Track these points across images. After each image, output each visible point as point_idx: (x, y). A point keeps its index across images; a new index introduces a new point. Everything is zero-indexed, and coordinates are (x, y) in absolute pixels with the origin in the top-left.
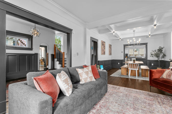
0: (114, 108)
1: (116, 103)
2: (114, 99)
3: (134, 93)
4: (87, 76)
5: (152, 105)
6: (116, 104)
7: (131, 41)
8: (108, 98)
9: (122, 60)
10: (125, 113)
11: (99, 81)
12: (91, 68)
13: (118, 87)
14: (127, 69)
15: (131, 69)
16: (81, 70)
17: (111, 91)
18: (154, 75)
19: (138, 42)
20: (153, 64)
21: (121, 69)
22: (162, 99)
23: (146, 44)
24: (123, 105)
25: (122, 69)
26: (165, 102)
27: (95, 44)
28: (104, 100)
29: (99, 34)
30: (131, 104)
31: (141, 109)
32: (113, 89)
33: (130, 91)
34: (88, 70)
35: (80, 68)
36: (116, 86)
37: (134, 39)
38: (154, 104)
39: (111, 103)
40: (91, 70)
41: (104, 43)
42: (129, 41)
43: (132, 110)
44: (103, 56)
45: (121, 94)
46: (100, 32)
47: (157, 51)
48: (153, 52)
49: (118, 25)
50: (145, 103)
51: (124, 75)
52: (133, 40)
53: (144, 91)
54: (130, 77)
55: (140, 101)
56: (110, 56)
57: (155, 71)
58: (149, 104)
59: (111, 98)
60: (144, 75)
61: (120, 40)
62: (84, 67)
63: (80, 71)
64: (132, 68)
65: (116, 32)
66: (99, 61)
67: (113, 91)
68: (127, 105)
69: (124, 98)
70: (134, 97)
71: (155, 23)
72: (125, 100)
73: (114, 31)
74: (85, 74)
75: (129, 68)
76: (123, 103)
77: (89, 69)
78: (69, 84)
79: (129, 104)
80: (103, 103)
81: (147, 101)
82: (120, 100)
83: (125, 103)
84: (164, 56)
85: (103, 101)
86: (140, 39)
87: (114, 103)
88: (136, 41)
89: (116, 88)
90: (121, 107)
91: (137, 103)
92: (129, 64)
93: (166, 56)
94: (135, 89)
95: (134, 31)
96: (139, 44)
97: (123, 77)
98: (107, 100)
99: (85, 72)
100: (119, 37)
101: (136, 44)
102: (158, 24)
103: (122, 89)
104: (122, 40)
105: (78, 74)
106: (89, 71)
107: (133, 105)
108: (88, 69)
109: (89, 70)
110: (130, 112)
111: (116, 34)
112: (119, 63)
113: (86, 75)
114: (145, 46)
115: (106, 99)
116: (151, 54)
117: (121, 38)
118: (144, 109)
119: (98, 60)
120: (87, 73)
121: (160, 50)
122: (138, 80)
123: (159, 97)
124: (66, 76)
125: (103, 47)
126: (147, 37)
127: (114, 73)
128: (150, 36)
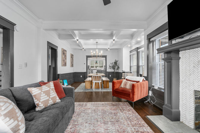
0: (86, 129)
1: (86, 122)
2: (83, 119)
3: (101, 107)
4: (48, 98)
5: (117, 114)
6: (87, 125)
7: (94, 52)
8: (76, 120)
9: (85, 72)
10: (97, 131)
11: (65, 101)
12: (53, 85)
13: (85, 103)
14: (91, 82)
15: (95, 82)
16: (38, 90)
17: (78, 111)
18: (115, 85)
19: (100, 54)
20: (110, 76)
21: (84, 82)
22: (122, 106)
23: (105, 57)
24: (94, 122)
25: (86, 82)
26: (124, 108)
27: (53, 51)
28: (71, 124)
29: (59, 40)
30: (101, 119)
31: (110, 121)
32: (79, 107)
33: (97, 105)
34: (49, 89)
35: (35, 87)
36: (82, 103)
37: (97, 50)
38: (118, 112)
39: (81, 125)
40: (54, 87)
41: (65, 52)
42: (93, 52)
43: (103, 125)
44: (64, 67)
45: (89, 111)
46: (60, 36)
47: (114, 64)
48: (111, 65)
49: (83, 32)
50: (111, 113)
51: (88, 88)
52: (96, 52)
53: (108, 102)
54: (94, 90)
55: (107, 113)
56: (72, 68)
57: (116, 82)
58: (114, 114)
59: (79, 119)
60: (105, 86)
61: (83, 50)
62: (42, 84)
63: (35, 91)
64: (96, 80)
65: (79, 40)
66: (59, 75)
67: (81, 109)
68: (97, 121)
69: (93, 115)
70: (102, 110)
71: (114, 38)
72: (94, 116)
73: (78, 38)
74: (44, 94)
75: (93, 81)
76: (93, 121)
77: (51, 86)
78: (18, 117)
79: (99, 120)
80: (71, 128)
81: (112, 111)
82: (89, 118)
83: (95, 120)
84: (118, 68)
85: (71, 126)
86: (102, 51)
87: (85, 124)
88: (98, 53)
89: (82, 105)
90: (92, 125)
91: (105, 116)
92: (94, 76)
93: (119, 68)
94: (101, 102)
95: (97, 42)
96: (101, 56)
97: (88, 91)
98: (76, 123)
99: (44, 92)
100: (82, 47)
101: (98, 56)
102: (116, 40)
103: (89, 105)
104: (85, 50)
105: (31, 96)
106: (51, 90)
107: (103, 119)
108: (49, 87)
109: (51, 88)
110: (101, 128)
111: (80, 42)
112: (81, 76)
113: (46, 96)
114: (105, 58)
115: (74, 121)
116: (110, 67)
117: (84, 48)
118: (112, 120)
119: (58, 73)
120: (47, 93)
121: (116, 63)
122: (101, 92)
123: (119, 105)
124: (10, 104)
125: (63, 57)
126: (106, 50)
127: (77, 87)
128: (109, 50)
